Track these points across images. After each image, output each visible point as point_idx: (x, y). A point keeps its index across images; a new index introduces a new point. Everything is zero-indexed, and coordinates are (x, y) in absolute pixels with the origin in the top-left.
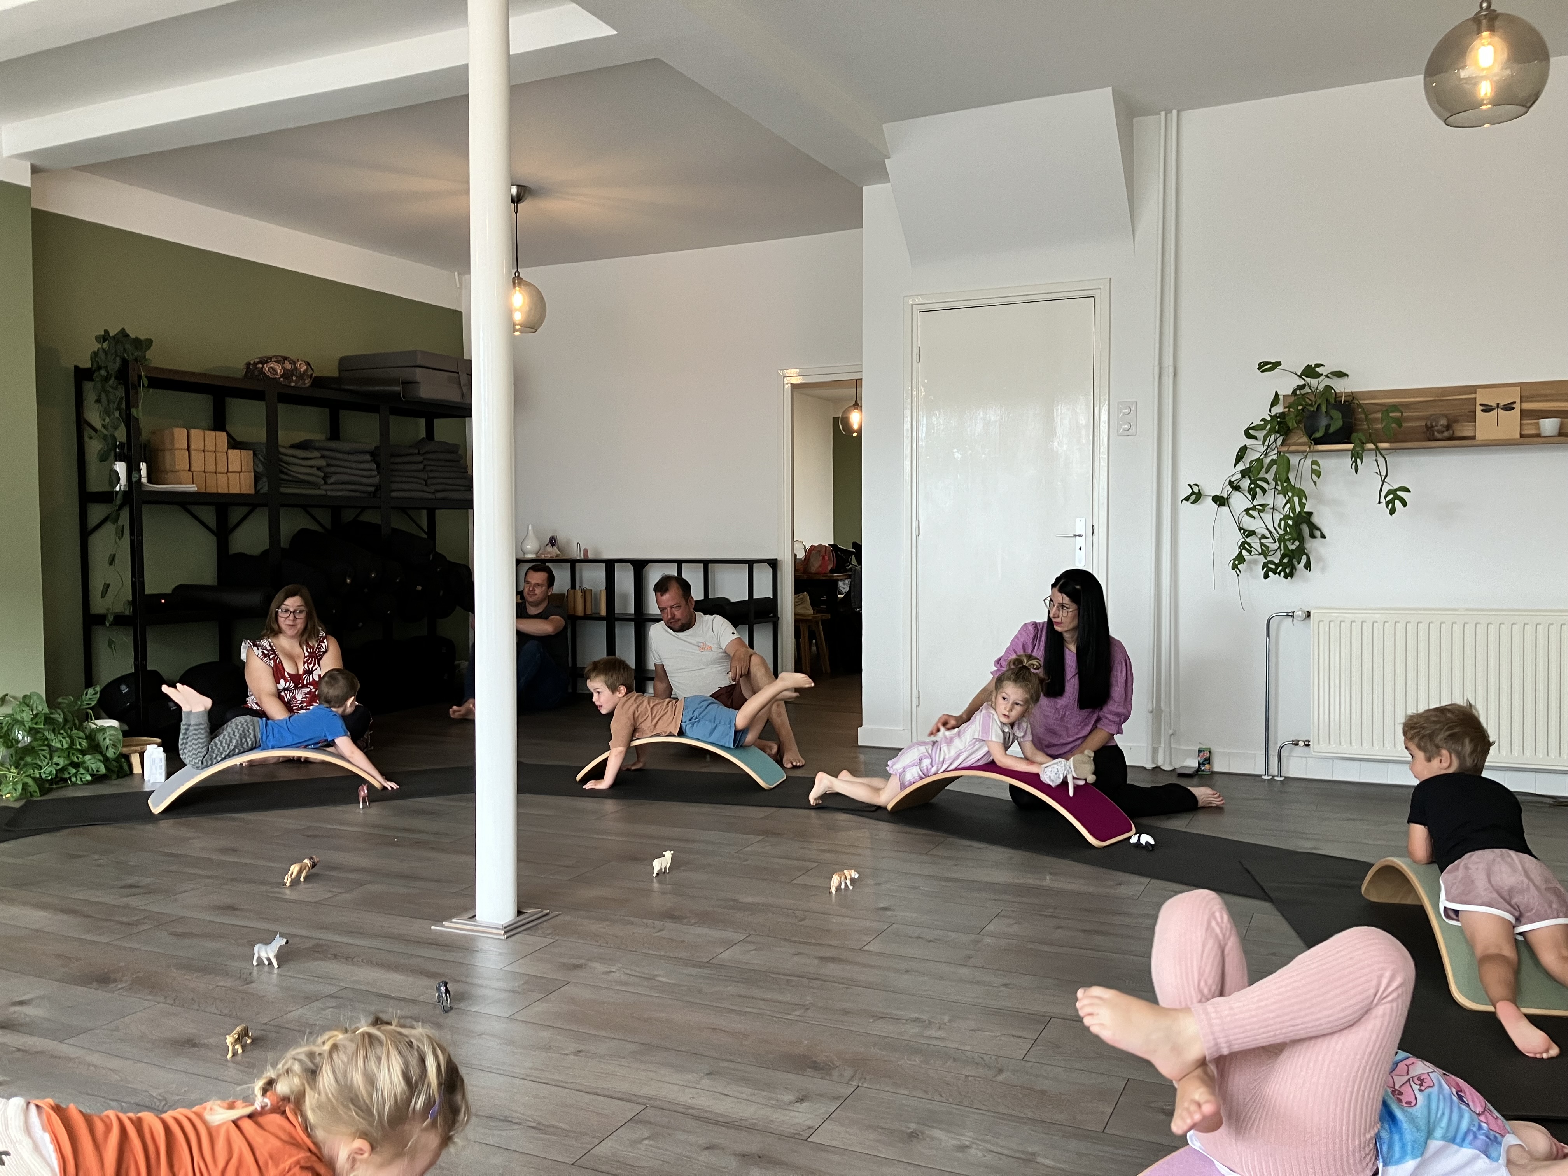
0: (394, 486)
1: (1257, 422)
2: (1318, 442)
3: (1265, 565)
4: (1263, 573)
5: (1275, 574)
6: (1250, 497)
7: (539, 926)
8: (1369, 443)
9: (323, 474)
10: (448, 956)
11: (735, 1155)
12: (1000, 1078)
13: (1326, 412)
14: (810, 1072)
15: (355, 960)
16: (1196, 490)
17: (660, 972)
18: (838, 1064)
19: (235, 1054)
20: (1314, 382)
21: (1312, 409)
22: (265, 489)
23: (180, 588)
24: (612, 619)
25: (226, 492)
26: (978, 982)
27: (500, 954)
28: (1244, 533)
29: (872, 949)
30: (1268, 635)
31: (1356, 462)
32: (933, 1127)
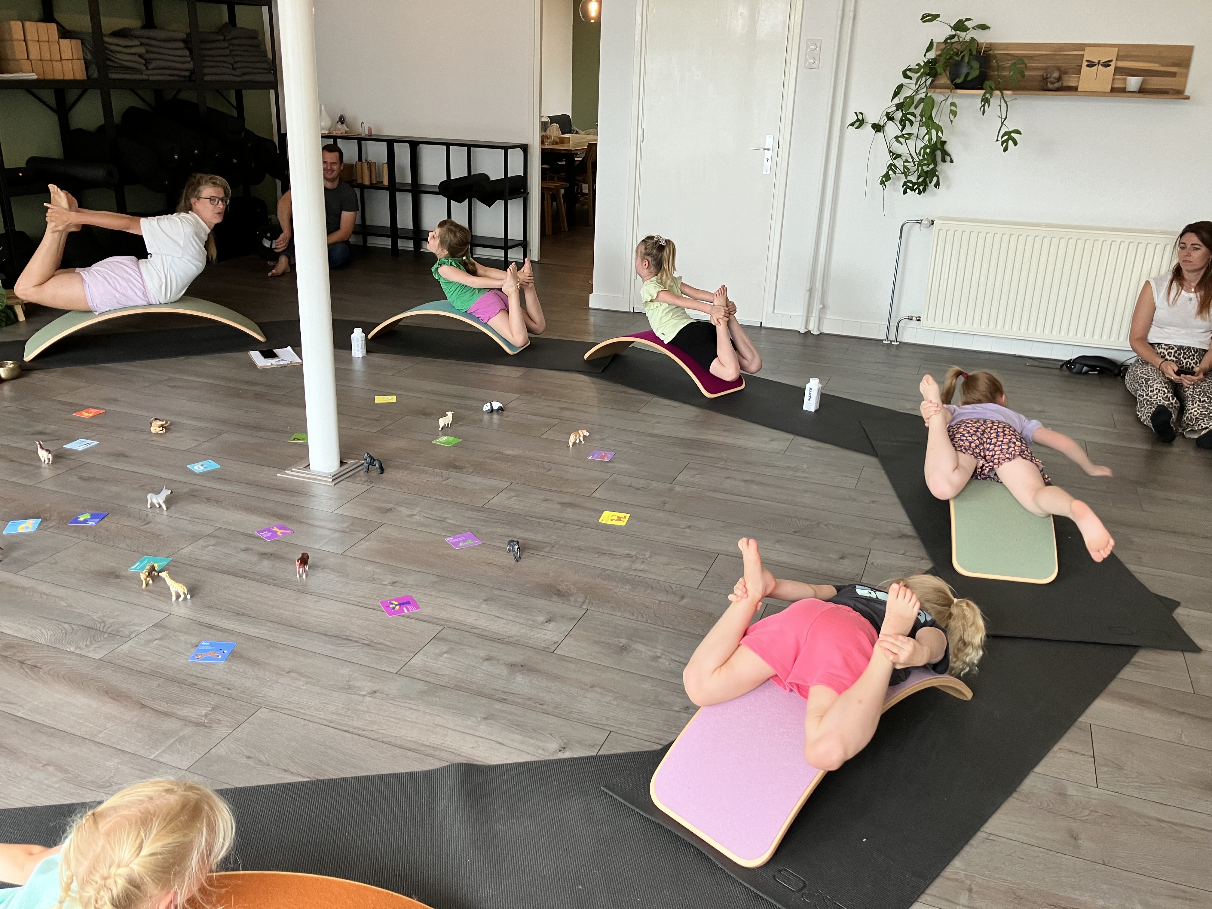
0: (206, 71)
1: (913, 66)
2: (958, 87)
3: (905, 184)
4: (902, 190)
5: (912, 191)
6: (900, 127)
7: (357, 474)
8: (997, 90)
9: (143, 62)
10: (293, 500)
11: (506, 665)
12: (682, 603)
13: (968, 63)
14: (555, 598)
15: (223, 504)
16: (860, 117)
17: (448, 516)
18: (574, 591)
19: (147, 584)
20: (963, 34)
21: (957, 59)
22: (95, 75)
23: (32, 161)
24: (393, 188)
25: (62, 78)
26: (671, 525)
27: (331, 499)
28: (892, 156)
29: (597, 496)
30: (901, 237)
31: (984, 106)
32: (636, 642)
